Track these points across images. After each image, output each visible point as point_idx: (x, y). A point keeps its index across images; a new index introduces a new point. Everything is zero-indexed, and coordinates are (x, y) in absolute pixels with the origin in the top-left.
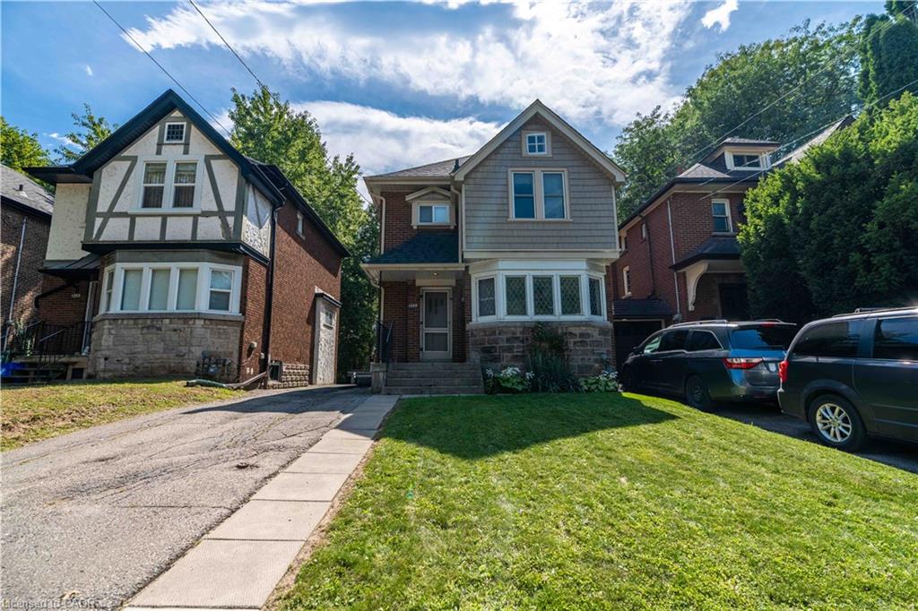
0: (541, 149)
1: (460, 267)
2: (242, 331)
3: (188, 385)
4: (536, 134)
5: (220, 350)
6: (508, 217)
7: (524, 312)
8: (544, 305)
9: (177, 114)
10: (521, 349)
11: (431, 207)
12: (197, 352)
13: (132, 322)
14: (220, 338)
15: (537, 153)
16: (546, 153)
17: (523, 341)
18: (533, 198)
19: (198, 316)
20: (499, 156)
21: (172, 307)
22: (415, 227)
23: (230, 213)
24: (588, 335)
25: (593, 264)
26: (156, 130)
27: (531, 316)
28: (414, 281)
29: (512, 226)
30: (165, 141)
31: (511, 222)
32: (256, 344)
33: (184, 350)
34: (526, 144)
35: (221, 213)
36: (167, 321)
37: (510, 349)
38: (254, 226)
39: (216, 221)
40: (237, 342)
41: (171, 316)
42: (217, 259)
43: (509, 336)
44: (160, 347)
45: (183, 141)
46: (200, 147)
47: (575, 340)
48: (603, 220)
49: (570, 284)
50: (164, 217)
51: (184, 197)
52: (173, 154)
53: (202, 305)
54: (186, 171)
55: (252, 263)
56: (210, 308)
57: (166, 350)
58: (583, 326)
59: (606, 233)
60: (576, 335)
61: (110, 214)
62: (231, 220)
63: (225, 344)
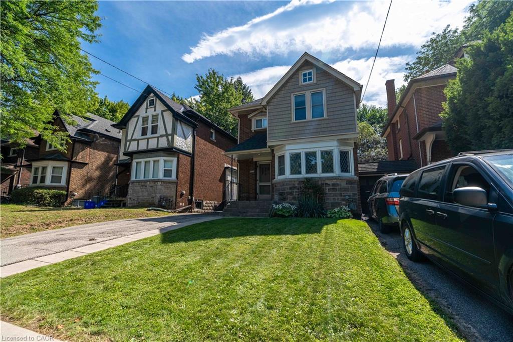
0: (310, 79)
1: (268, 150)
2: (177, 186)
3: (148, 210)
4: (307, 72)
5: (168, 195)
6: (291, 121)
7: (300, 173)
8: (311, 168)
9: (152, 95)
10: (297, 193)
11: (261, 120)
12: (158, 195)
13: (138, 184)
14: (168, 190)
15: (308, 82)
16: (312, 81)
17: (298, 189)
18: (305, 108)
19: (159, 181)
20: (287, 88)
21: (151, 177)
22: (253, 131)
23: (170, 135)
24: (338, 185)
25: (342, 142)
26: (145, 103)
27: (304, 175)
28: (252, 159)
29: (293, 126)
30: (148, 107)
31: (293, 124)
32: (184, 192)
33: (154, 195)
34: (301, 78)
35: (167, 135)
36: (148, 183)
37: (291, 194)
38: (182, 139)
39: (165, 139)
40: (175, 191)
41: (150, 181)
42: (166, 155)
43: (291, 186)
44: (146, 194)
45: (154, 106)
46: (160, 107)
47: (329, 188)
48: (347, 115)
49: (327, 155)
50: (148, 139)
51: (154, 130)
52: (151, 112)
53: (161, 176)
54: (155, 118)
55: (181, 156)
56: (164, 177)
57: (149, 195)
58: (334, 179)
59: (349, 123)
60: (329, 185)
61: (132, 140)
62: (170, 137)
63: (170, 192)
